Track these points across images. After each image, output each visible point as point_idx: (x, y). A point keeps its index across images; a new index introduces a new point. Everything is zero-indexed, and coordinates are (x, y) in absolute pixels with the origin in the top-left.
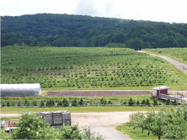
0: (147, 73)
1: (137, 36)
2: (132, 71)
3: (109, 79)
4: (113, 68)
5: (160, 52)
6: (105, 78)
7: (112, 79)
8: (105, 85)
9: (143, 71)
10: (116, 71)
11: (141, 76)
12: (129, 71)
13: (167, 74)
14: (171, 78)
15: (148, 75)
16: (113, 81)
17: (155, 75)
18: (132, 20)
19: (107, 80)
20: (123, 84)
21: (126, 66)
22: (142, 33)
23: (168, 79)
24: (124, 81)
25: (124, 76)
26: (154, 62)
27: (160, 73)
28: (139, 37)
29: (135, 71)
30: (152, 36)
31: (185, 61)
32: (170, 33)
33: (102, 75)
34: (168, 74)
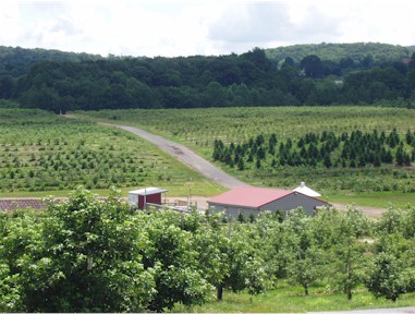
0: (103, 161)
1: (44, 84)
2: (72, 157)
3: (26, 175)
4: (31, 151)
5: (115, 118)
6: (17, 172)
7: (32, 175)
8: (19, 187)
9: (94, 156)
10: (38, 158)
11: (92, 167)
12: (65, 156)
13: (145, 164)
14: (155, 172)
15: (107, 165)
16: (35, 178)
17: (122, 165)
18: (18, 48)
19: (22, 177)
20: (57, 185)
21: (57, 147)
22: (55, 77)
23: (149, 173)
24: (58, 179)
25: (56, 168)
26: (114, 139)
27: (132, 162)
28: (49, 85)
29: (77, 156)
30: (78, 84)
31: (177, 137)
32: (115, 77)
33: (8, 166)
34: (148, 163)
